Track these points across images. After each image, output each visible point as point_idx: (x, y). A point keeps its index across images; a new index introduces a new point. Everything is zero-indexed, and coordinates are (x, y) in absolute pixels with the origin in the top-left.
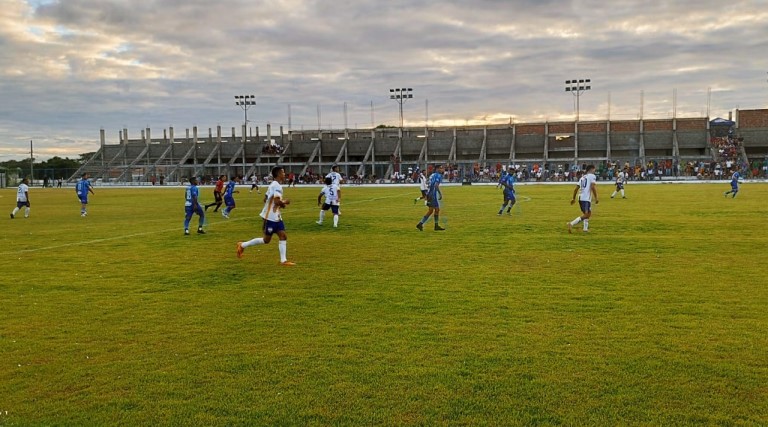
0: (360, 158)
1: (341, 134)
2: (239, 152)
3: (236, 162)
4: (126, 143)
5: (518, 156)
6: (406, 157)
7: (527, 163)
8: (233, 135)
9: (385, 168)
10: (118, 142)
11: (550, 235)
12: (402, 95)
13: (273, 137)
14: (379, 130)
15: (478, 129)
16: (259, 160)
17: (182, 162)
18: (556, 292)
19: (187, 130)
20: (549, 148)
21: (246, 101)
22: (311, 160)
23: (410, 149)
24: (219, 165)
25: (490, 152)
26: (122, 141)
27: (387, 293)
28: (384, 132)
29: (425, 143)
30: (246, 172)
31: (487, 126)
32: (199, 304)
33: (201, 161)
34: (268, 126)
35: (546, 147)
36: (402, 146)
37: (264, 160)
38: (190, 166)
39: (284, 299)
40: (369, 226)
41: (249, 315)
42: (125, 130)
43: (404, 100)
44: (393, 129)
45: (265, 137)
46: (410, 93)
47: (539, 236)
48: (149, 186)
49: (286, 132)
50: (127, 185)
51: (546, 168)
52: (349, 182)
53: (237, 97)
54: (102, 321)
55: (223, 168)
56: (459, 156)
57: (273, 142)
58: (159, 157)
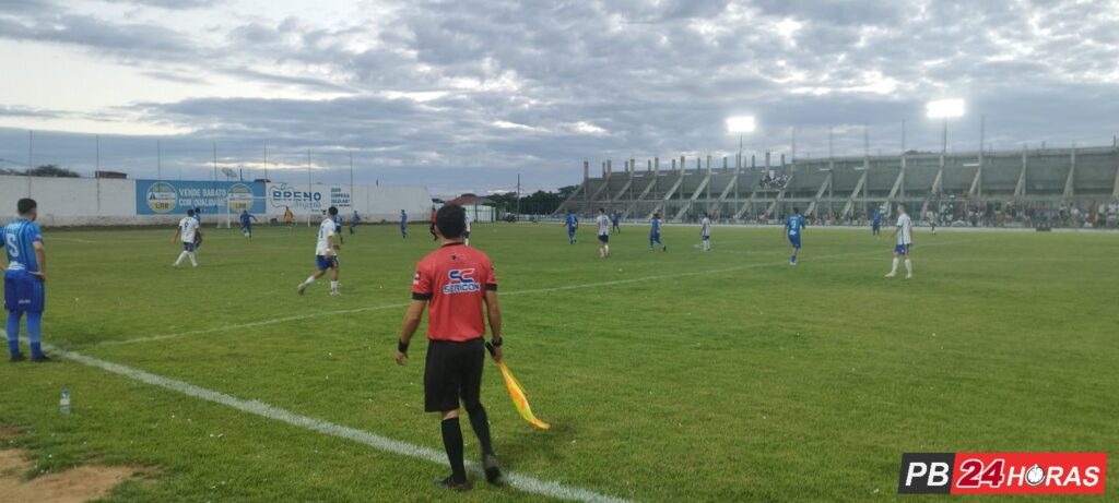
0: (884, 194)
1: (860, 162)
2: (731, 185)
3: (727, 197)
4: (608, 176)
6: (948, 192)
8: (725, 166)
9: (919, 204)
10: (601, 176)
13: (772, 168)
14: (911, 157)
15: (1062, 155)
16: (754, 195)
17: (668, 197)
19: (674, 162)
22: (819, 196)
23: (957, 180)
24: (708, 200)
25: (1079, 186)
26: (605, 174)
28: (918, 160)
29: (979, 174)
30: (739, 208)
31: (1077, 150)
34: (768, 155)
36: (944, 177)
38: (677, 201)
42: (609, 162)
44: (933, 157)
45: (763, 168)
49: (788, 161)
55: (712, 204)
56: (1029, 191)
57: (772, 174)
58: (642, 191)
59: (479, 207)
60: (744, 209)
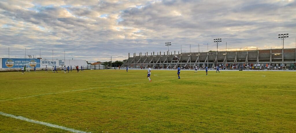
0: (203, 61)
1: (197, 53)
2: (166, 60)
3: (165, 62)
5: (260, 61)
6: (219, 61)
7: (263, 63)
8: (164, 54)
9: (212, 64)
10: (133, 57)
11: (274, 89)
12: (218, 41)
13: (176, 55)
14: (210, 52)
15: (245, 52)
16: (172, 62)
17: (150, 63)
18: (278, 110)
19: (152, 53)
20: (272, 58)
21: (169, 44)
22: (187, 62)
23: (221, 58)
24: (160, 63)
25: (249, 60)
26: (134, 56)
27: (215, 106)
28: (212, 53)
29: (226, 57)
30: (168, 65)
31: (248, 51)
32: (157, 105)
33: (155, 62)
34: (175, 52)
35: (271, 58)
36: (218, 57)
37: (173, 62)
38: (152, 64)
39: (182, 106)
40: (207, 84)
41: (171, 110)
42: (135, 53)
43: (218, 42)
44: (215, 52)
45: (174, 55)
46: (221, 40)
47: (269, 89)
48: (140, 69)
49: (180, 53)
50: (135, 69)
51: (271, 65)
52: (200, 69)
53: (166, 43)
54: (130, 108)
55: (161, 64)
56: (238, 61)
57: (176, 56)
58: (144, 61)
59: (100, 65)
60: (169, 66)
